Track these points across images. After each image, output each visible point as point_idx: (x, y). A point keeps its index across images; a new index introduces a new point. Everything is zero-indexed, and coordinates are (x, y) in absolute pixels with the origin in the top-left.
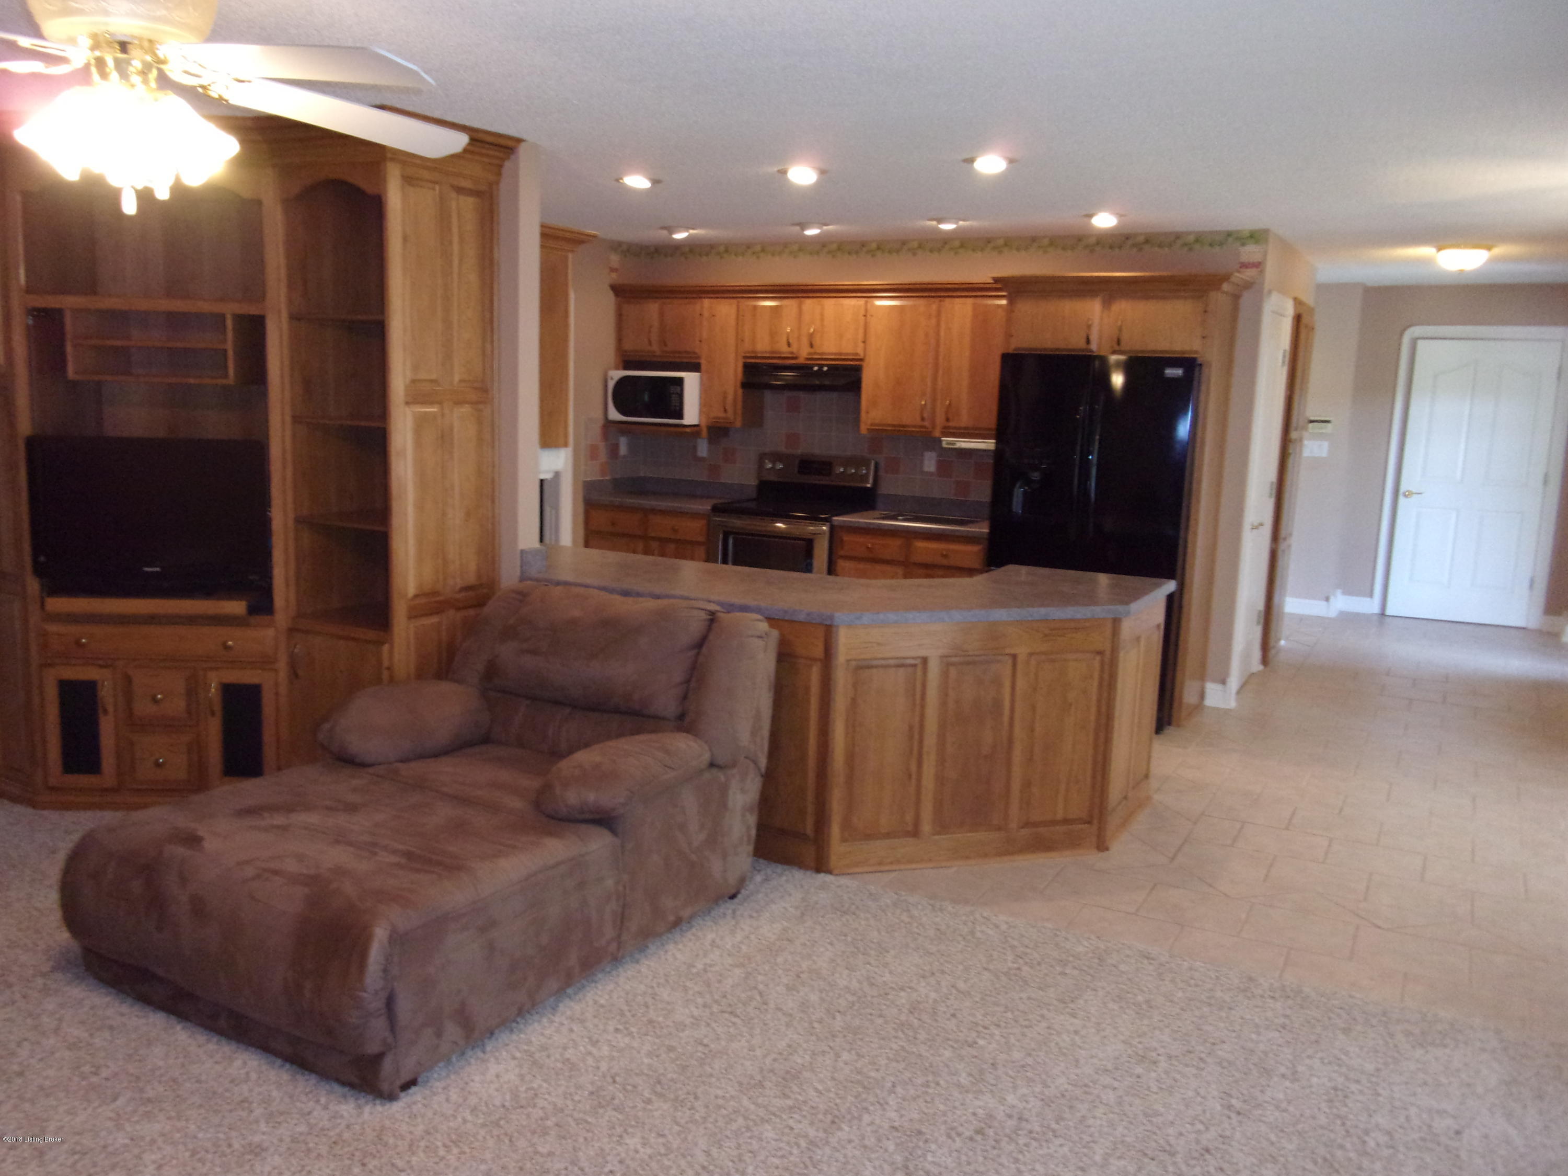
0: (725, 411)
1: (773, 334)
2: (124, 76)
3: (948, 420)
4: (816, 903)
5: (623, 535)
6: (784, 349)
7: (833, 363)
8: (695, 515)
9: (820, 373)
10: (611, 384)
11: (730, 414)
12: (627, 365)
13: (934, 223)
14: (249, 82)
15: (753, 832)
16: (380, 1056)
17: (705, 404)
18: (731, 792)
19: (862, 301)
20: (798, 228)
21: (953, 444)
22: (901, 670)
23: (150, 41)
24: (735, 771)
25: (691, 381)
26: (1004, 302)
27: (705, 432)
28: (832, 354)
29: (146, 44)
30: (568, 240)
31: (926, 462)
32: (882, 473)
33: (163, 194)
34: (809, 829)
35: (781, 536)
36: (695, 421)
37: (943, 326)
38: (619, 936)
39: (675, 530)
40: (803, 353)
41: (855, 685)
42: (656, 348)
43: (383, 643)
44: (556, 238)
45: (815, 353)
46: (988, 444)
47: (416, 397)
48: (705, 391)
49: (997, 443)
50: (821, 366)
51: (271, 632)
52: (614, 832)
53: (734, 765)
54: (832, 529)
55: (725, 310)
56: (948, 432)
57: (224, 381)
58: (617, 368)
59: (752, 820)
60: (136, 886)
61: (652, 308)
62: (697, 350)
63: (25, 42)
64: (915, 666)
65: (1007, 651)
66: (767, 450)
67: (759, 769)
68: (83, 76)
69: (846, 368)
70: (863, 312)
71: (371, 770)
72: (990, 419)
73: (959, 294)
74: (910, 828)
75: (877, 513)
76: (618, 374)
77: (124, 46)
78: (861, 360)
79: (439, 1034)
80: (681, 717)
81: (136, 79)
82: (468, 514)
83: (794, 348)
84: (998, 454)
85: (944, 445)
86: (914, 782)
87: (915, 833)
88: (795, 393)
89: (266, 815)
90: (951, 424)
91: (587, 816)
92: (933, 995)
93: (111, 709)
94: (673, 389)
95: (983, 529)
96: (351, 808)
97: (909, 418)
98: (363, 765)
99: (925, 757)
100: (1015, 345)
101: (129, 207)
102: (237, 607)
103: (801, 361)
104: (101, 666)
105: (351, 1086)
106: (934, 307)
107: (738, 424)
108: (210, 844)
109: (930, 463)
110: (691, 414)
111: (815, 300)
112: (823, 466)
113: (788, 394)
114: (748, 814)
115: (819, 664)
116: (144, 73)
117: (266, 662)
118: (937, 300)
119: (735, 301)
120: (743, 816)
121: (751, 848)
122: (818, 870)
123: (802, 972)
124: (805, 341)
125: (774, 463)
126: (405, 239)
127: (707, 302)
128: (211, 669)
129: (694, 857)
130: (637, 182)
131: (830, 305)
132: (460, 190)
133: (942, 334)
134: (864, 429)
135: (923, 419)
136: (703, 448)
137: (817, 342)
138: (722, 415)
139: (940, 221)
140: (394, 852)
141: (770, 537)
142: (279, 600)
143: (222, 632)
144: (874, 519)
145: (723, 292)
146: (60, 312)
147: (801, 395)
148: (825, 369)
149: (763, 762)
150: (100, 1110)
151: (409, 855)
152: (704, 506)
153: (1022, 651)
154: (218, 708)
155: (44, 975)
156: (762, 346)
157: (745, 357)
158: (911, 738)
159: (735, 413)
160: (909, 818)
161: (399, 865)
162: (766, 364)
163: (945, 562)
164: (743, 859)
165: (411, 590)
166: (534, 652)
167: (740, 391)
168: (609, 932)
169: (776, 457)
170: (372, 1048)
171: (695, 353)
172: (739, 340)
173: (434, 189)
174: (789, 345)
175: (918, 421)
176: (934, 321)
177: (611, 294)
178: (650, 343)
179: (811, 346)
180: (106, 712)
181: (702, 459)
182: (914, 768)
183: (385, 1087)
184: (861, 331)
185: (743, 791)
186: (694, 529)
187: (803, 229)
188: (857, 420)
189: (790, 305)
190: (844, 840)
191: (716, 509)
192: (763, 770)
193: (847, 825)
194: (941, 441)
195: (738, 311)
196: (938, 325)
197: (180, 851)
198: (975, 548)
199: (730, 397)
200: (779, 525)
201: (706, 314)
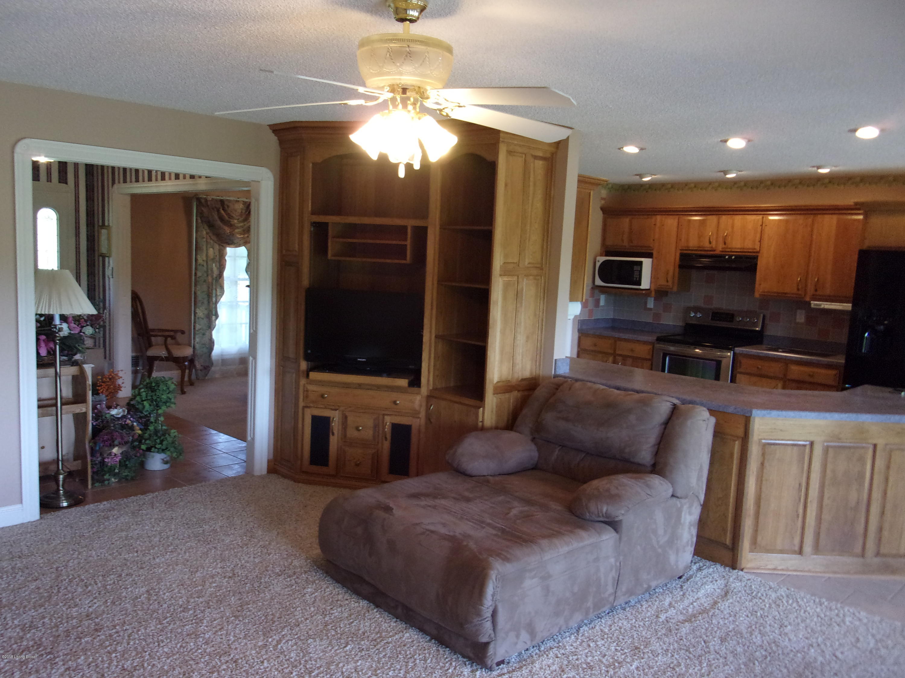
0: (667, 281)
1: (700, 236)
2: (405, 106)
3: (816, 290)
4: (735, 588)
5: (601, 352)
6: (707, 245)
7: (738, 254)
8: (645, 343)
9: (730, 260)
10: (598, 265)
11: (670, 283)
12: (607, 254)
13: (815, 169)
14: (464, 106)
15: (695, 539)
16: (487, 644)
17: (654, 277)
18: (683, 514)
19: (761, 217)
20: (722, 173)
21: (820, 305)
22: (795, 448)
23: (419, 87)
24: (686, 500)
25: (647, 263)
26: (861, 217)
27: (653, 293)
28: (738, 249)
29: (417, 89)
30: (593, 184)
31: (798, 317)
32: (767, 321)
33: (417, 166)
34: (728, 541)
35: (697, 357)
36: (647, 287)
37: (815, 231)
38: (616, 592)
39: (632, 350)
40: (720, 248)
41: (763, 455)
42: (626, 243)
43: (480, 407)
44: (586, 183)
45: (727, 248)
46: (848, 306)
47: (505, 272)
48: (655, 269)
49: (853, 306)
50: (730, 256)
51: (418, 398)
52: (616, 530)
53: (686, 497)
54: (734, 354)
55: (671, 222)
56: (815, 298)
57: (403, 262)
58: (601, 255)
59: (694, 531)
60: (359, 530)
61: (626, 221)
62: (652, 246)
63: (361, 90)
64: (804, 446)
65: (870, 441)
66: (692, 305)
67: (700, 502)
68: (384, 106)
69: (747, 257)
70: (760, 223)
71: (474, 478)
72: (850, 292)
73: (827, 212)
74: (797, 548)
75: (764, 347)
76: (602, 259)
77: (404, 90)
78: (758, 252)
79: (518, 636)
80: (654, 465)
81: (410, 107)
82: (528, 338)
83: (714, 244)
84: (853, 314)
85: (812, 306)
86: (800, 519)
87: (800, 552)
88: (711, 272)
89: (423, 498)
90: (818, 293)
91: (602, 519)
92: (820, 659)
93: (336, 432)
94: (636, 268)
95: (841, 360)
96: (468, 500)
97: (790, 288)
98: (471, 476)
99: (809, 504)
100: (867, 245)
101: (402, 173)
102: (403, 382)
103: (717, 252)
104: (332, 409)
105: (470, 659)
106: (810, 220)
107: (675, 289)
108: (397, 512)
109: (801, 317)
110: (645, 283)
111: (729, 216)
112: (730, 316)
113: (706, 272)
114: (692, 528)
115: (741, 440)
116: (414, 104)
117: (415, 414)
118: (812, 216)
119: (677, 217)
120: (689, 528)
121: (692, 549)
122: (734, 567)
123: (730, 631)
124: (721, 240)
125: (696, 313)
126: (506, 185)
127: (659, 217)
128: (388, 415)
129: (660, 550)
130: (631, 149)
131: (738, 219)
132: (536, 157)
133: (814, 237)
134: (757, 295)
135: (798, 289)
136: (651, 303)
137: (729, 240)
138: (666, 283)
139: (819, 168)
140: (494, 528)
141: (694, 358)
142: (424, 380)
143: (394, 396)
144: (763, 350)
145: (670, 211)
146: (326, 224)
147: (716, 272)
148: (733, 257)
149: (702, 497)
150: (338, 651)
151: (503, 531)
152: (651, 338)
153: (881, 442)
154: (389, 436)
155: (306, 572)
156: (693, 243)
157: (681, 250)
158: (800, 490)
159: (673, 282)
160: (797, 541)
161: (496, 535)
162: (694, 254)
163: (811, 380)
164: (687, 555)
165: (496, 380)
166: (567, 420)
167: (677, 270)
168: (610, 590)
169: (696, 309)
170: (484, 639)
171: (649, 247)
172: (678, 239)
173: (522, 157)
174: (710, 243)
175: (795, 291)
176: (809, 229)
177: (601, 213)
178: (623, 240)
179: (725, 244)
180: (333, 434)
181: (650, 309)
182: (801, 511)
183: (489, 663)
184: (758, 236)
185: (690, 514)
186: (642, 350)
187: (726, 175)
188: (752, 290)
189: (712, 220)
190: (751, 551)
191: (659, 339)
192: (702, 502)
193: (754, 542)
194: (810, 304)
195: (678, 222)
196: (812, 231)
197: (382, 514)
198: (834, 372)
199: (671, 273)
200: (697, 350)
201: (658, 224)
